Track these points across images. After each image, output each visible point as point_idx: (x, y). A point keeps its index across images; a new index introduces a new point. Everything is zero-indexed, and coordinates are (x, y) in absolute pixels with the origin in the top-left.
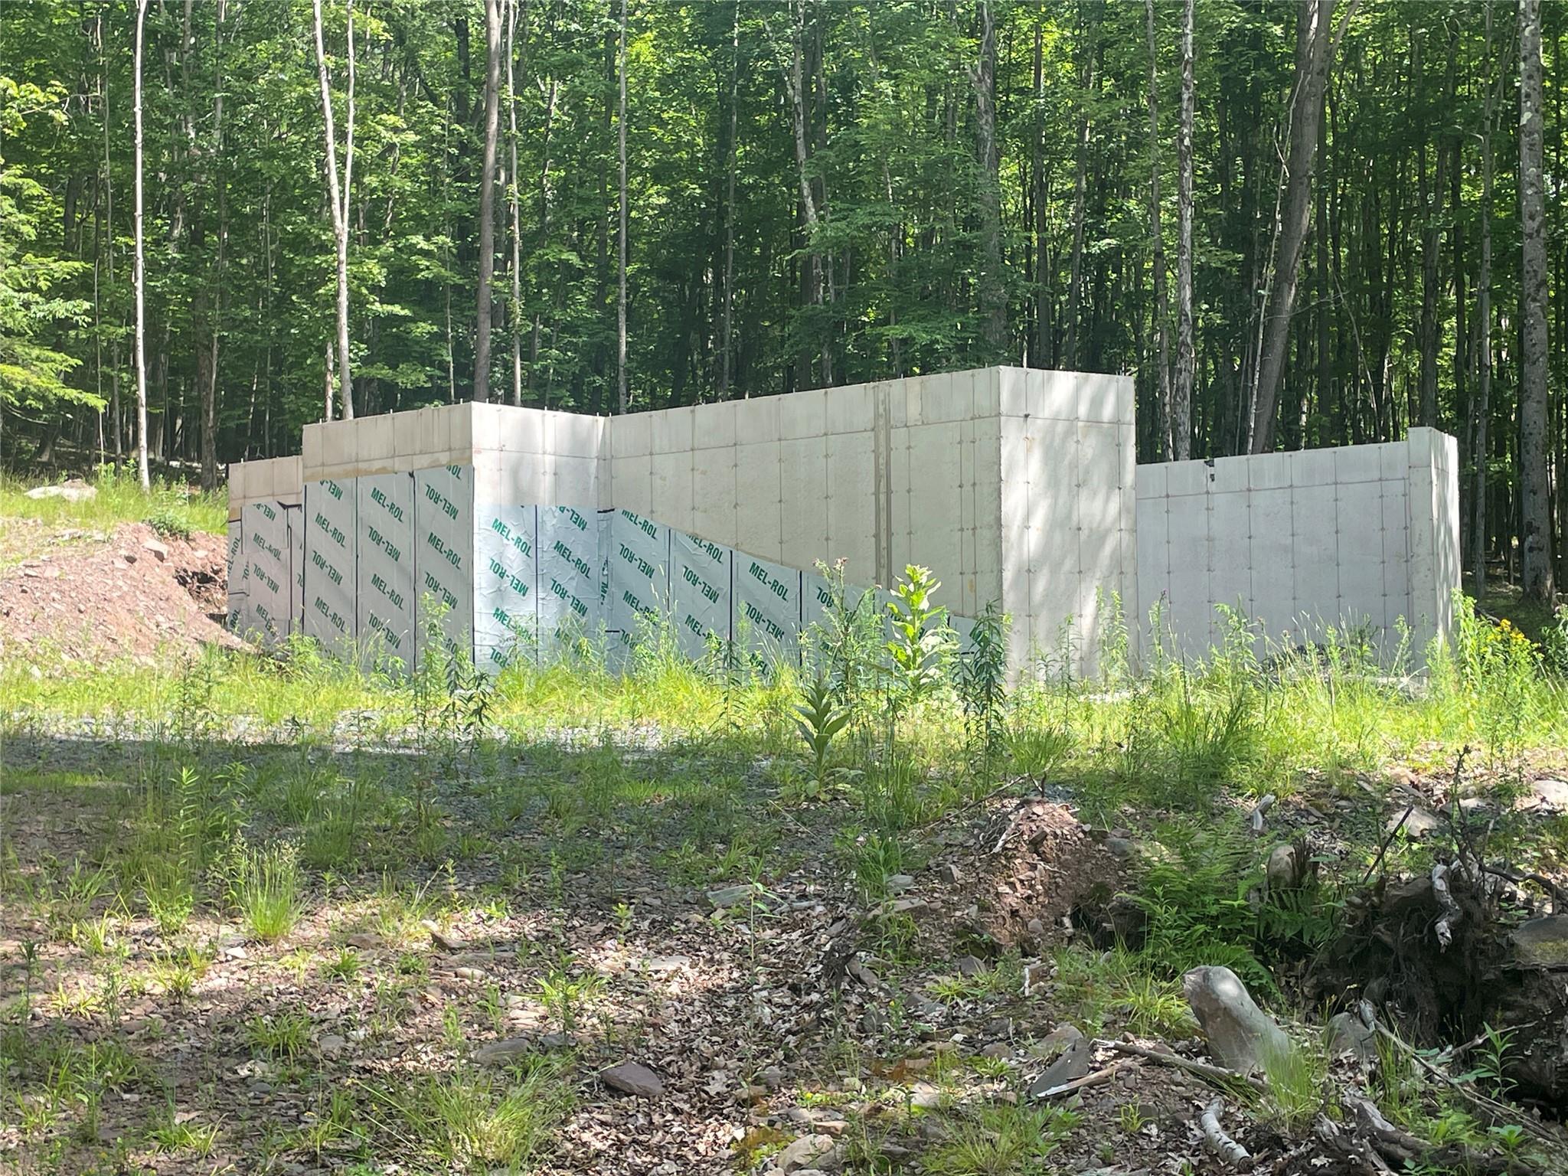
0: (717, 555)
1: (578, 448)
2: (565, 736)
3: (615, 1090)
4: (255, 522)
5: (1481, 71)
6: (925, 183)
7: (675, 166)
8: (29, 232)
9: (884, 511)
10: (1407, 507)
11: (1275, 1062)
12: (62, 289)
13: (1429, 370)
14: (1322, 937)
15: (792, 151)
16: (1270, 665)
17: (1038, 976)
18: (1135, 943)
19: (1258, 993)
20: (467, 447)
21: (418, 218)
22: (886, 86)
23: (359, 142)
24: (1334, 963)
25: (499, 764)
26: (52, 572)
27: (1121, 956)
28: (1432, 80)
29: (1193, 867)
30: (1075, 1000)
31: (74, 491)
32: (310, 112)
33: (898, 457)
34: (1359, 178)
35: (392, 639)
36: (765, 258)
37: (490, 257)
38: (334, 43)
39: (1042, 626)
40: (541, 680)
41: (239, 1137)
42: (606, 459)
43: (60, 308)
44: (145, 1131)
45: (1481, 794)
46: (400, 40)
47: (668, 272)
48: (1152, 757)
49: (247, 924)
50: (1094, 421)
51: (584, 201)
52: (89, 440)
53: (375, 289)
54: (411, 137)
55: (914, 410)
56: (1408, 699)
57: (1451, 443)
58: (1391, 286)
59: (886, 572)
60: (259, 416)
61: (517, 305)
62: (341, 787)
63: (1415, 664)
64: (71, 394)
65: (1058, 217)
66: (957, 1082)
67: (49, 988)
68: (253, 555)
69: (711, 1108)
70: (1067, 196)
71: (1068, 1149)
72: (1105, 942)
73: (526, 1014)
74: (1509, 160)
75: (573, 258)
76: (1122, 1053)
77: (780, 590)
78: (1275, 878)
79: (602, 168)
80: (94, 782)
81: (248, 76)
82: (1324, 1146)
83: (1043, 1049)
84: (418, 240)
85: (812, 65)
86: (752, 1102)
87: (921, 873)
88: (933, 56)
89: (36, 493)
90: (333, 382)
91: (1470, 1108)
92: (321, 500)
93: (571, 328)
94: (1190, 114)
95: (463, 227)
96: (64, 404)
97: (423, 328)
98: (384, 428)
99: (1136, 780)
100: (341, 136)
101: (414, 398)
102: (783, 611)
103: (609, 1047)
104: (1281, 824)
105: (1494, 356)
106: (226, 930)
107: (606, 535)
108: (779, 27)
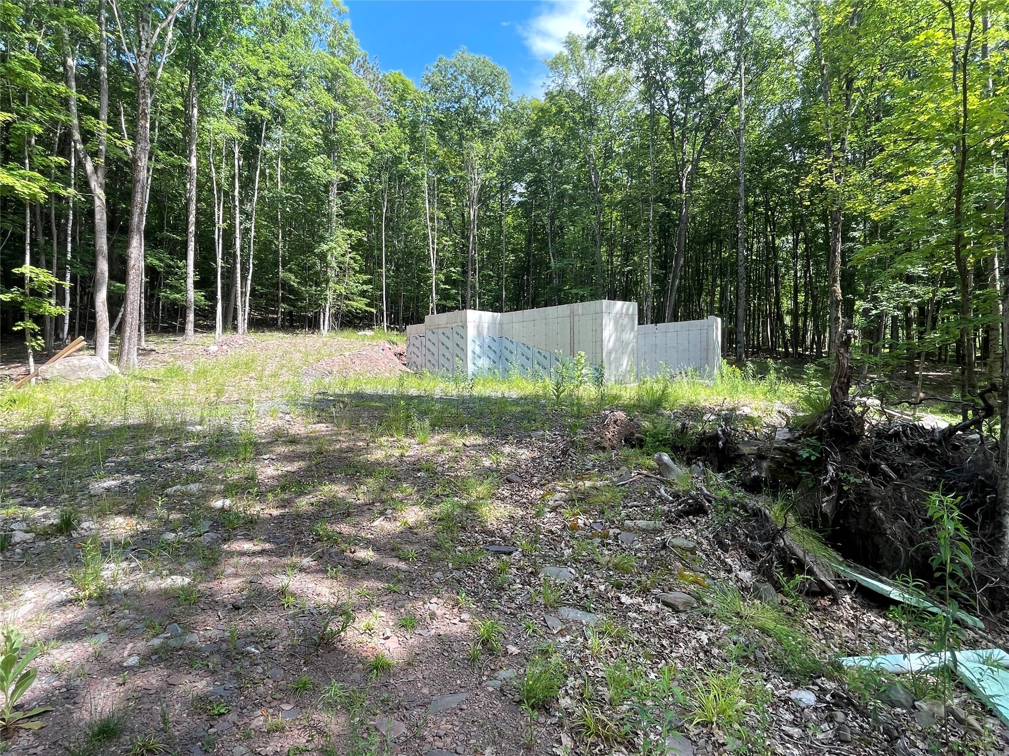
0: (529, 349)
1: (494, 320)
2: (493, 394)
3: (510, 482)
4: (413, 340)
5: (727, 223)
6: (582, 253)
7: (517, 249)
8: (357, 269)
9: (572, 337)
10: (707, 337)
11: (678, 477)
12: (365, 283)
13: (712, 302)
14: (688, 446)
15: (547, 245)
16: (672, 377)
17: (616, 455)
18: (641, 447)
19: (673, 459)
20: (466, 321)
21: (452, 263)
22: (572, 228)
23: (438, 244)
24: (691, 452)
25: (477, 401)
26: (364, 353)
27: (638, 451)
28: (715, 225)
29: (655, 428)
30: (626, 461)
31: (368, 333)
32: (425, 237)
33: (576, 324)
34: (695, 251)
35: (448, 370)
36: (540, 272)
37: (471, 273)
38: (432, 219)
39: (613, 367)
40: (485, 380)
41: (419, 491)
42: (501, 324)
43: (365, 287)
44: (396, 488)
45: (727, 410)
46: (448, 218)
47: (515, 276)
48: (643, 400)
49: (417, 439)
50: (627, 314)
51: (494, 258)
52: (372, 320)
53: (441, 281)
54: (451, 243)
55: (580, 312)
56: (707, 386)
57: (719, 320)
58: (703, 279)
59: (573, 353)
60: (413, 314)
61: (477, 285)
62: (438, 406)
63: (710, 376)
64: (368, 309)
65: (617, 261)
66: (596, 481)
67: (371, 453)
68: (412, 348)
69: (534, 486)
70: (618, 256)
71: (625, 497)
72: (633, 446)
73: (487, 463)
74: (735, 245)
75: (491, 273)
76: (639, 474)
77: (546, 358)
78: (676, 431)
79: (499, 250)
80: (377, 404)
81: (410, 228)
82: (692, 497)
83: (617, 473)
84: (452, 269)
85: (552, 223)
86: (544, 485)
87: (585, 429)
88: (585, 220)
89: (360, 333)
90: (431, 305)
91: (728, 488)
92: (429, 335)
93: (490, 291)
94: (651, 235)
95: (463, 266)
96: (366, 311)
97: (454, 291)
98: (445, 316)
99: (639, 406)
100: (433, 243)
101: (451, 309)
102: (546, 363)
103: (508, 471)
104: (677, 417)
105: (730, 297)
106: (412, 441)
107: (501, 343)
108: (544, 213)
